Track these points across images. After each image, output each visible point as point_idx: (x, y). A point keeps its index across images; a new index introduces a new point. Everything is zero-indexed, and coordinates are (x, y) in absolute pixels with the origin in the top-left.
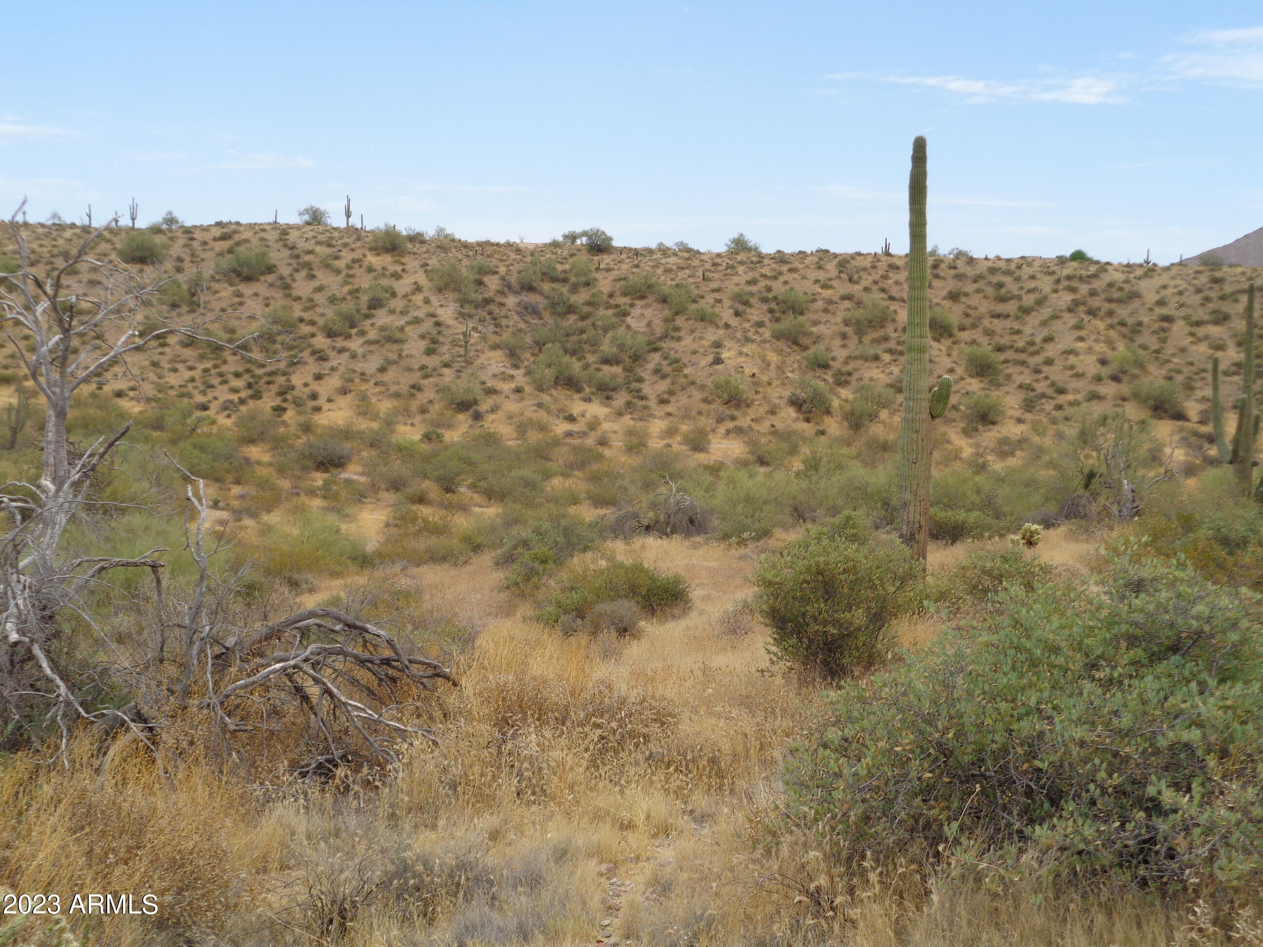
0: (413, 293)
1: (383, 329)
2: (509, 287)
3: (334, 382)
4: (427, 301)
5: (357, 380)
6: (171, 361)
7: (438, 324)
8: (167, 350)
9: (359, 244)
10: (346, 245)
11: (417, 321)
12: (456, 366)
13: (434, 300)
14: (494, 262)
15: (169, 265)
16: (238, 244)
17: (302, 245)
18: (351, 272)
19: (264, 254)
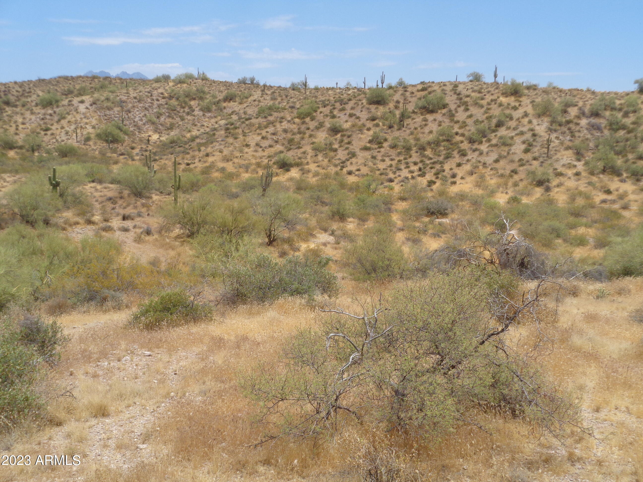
0: (523, 117)
1: (501, 138)
2: (583, 114)
3: (468, 167)
4: (530, 122)
5: (481, 167)
6: (383, 156)
7: (534, 135)
8: (382, 150)
9: (497, 91)
10: (489, 92)
11: (522, 133)
12: (541, 159)
13: (535, 122)
14: (576, 99)
15: (391, 105)
16: (430, 93)
17: (464, 92)
18: (489, 107)
19: (441, 98)
